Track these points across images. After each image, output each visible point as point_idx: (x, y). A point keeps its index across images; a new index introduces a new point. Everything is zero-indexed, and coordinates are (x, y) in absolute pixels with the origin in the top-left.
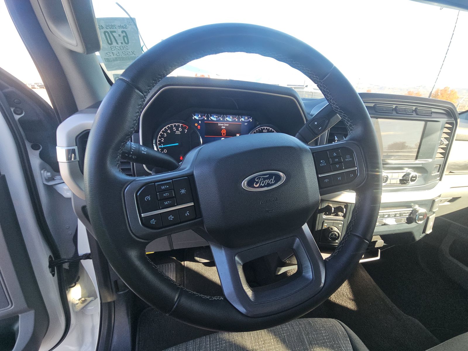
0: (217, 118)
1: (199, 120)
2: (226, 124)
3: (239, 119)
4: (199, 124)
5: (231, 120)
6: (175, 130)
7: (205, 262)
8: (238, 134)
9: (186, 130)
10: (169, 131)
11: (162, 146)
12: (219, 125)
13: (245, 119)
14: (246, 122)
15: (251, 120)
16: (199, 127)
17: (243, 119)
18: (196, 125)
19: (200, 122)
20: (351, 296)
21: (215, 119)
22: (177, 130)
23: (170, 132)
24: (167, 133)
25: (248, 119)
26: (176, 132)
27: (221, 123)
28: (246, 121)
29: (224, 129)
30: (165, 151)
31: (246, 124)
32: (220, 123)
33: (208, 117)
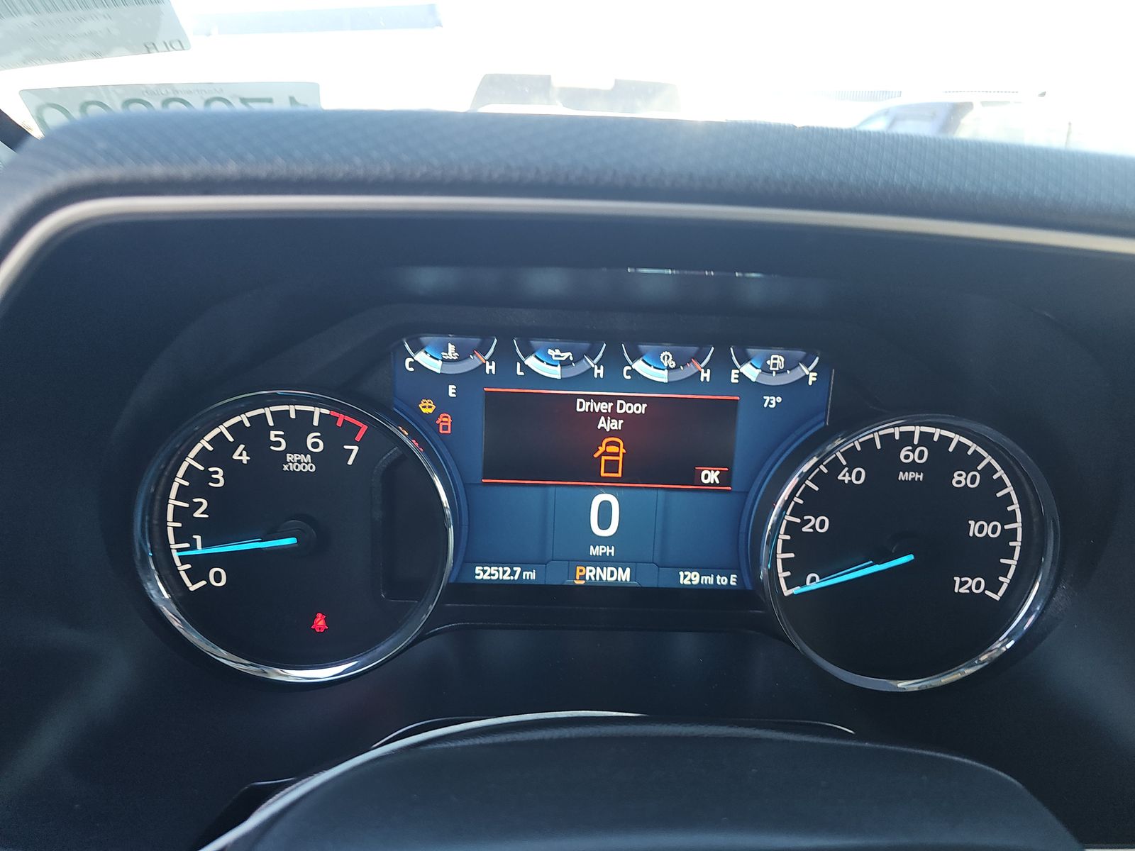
0: (565, 364)
1: (444, 379)
2: (627, 399)
3: (721, 366)
4: (443, 404)
5: (662, 376)
6: (278, 445)
8: (712, 465)
9: (356, 449)
10: (240, 454)
11: (200, 550)
12: (584, 407)
13: (766, 370)
14: (773, 391)
15: (812, 379)
16: (445, 420)
17: (750, 371)
18: (427, 407)
19: (452, 390)
21: (555, 373)
22: (297, 445)
23: (245, 458)
24: (232, 468)
25: (790, 365)
26: (289, 457)
27: (598, 399)
28: (775, 380)
29: (613, 433)
30: (218, 577)
31: (772, 401)
32: (587, 398)
33: (506, 358)
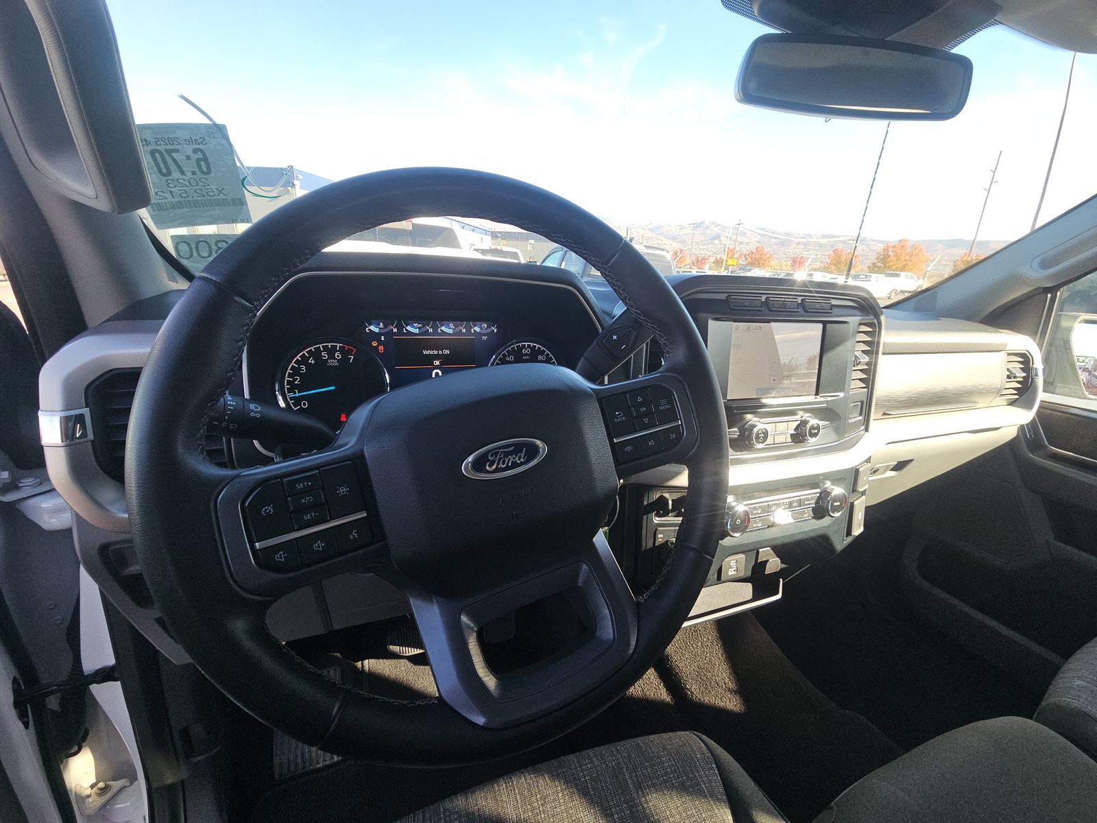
0: (419, 328)
1: (380, 334)
3: (468, 328)
4: (380, 343)
5: (451, 331)
6: (325, 357)
7: (413, 653)
9: (352, 357)
10: (311, 361)
11: (297, 395)
13: (481, 328)
14: (484, 335)
15: (495, 331)
16: (381, 348)
17: (478, 329)
18: (375, 344)
19: (383, 338)
20: (731, 686)
21: (417, 331)
22: (332, 356)
23: (313, 362)
24: (308, 365)
25: (489, 327)
26: (329, 361)
28: (484, 331)
30: (305, 404)
31: (485, 338)
33: (400, 327)
